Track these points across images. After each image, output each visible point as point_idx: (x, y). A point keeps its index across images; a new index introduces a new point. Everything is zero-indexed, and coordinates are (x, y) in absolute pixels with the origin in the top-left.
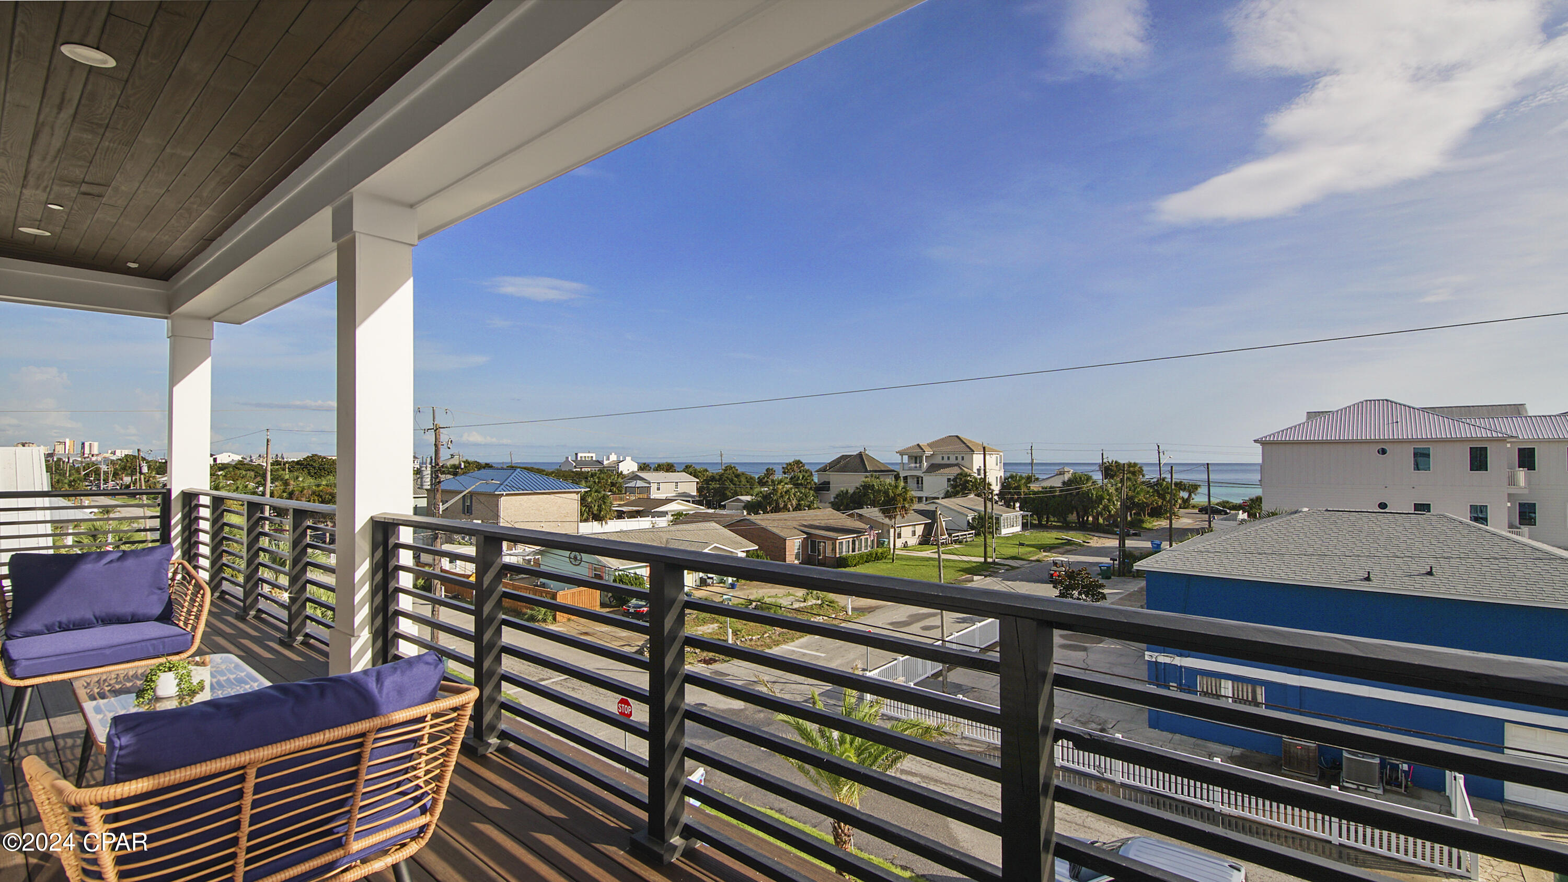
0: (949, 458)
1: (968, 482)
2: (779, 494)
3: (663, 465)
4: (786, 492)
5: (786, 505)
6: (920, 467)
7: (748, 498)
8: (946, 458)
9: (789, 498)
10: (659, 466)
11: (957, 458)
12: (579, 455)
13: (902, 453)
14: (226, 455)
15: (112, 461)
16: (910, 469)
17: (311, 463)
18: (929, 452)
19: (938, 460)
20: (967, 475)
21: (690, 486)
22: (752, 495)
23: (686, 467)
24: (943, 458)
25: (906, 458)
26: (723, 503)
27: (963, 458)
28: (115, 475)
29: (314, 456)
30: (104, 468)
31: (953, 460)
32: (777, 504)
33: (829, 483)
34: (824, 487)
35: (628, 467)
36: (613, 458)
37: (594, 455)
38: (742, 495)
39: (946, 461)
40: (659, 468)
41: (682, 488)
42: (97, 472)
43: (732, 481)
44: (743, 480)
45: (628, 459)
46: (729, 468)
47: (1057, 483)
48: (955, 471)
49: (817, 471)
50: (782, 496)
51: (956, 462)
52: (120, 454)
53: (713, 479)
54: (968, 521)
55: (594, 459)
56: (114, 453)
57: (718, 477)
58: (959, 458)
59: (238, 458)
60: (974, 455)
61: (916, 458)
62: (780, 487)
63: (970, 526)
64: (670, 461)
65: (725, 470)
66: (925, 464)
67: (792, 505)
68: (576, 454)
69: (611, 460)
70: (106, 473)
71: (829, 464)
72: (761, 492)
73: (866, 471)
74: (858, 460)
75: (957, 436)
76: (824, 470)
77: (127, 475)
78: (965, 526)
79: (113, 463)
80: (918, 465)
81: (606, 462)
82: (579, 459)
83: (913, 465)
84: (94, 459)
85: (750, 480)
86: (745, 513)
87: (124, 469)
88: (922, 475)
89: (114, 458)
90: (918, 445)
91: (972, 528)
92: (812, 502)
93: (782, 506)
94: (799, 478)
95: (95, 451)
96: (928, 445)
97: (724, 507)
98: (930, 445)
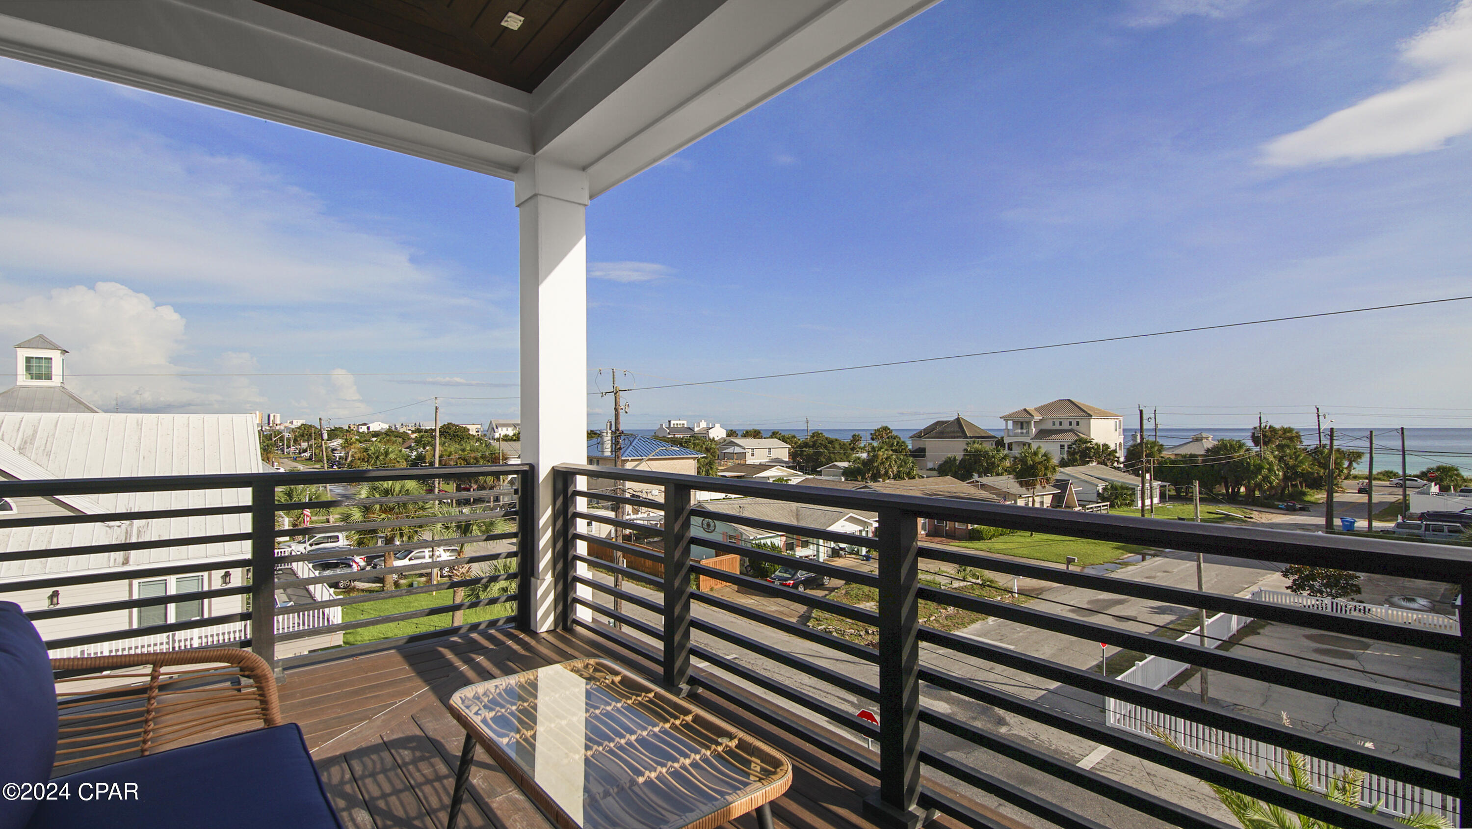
0: (1061, 424)
1: (1089, 449)
2: (879, 461)
3: (750, 431)
4: (886, 459)
5: (887, 472)
6: (1028, 432)
7: (845, 464)
8: (1057, 423)
9: (890, 465)
10: (747, 432)
11: (1070, 424)
12: (672, 422)
13: (1006, 419)
14: (376, 424)
15: (293, 429)
16: (1016, 435)
17: (447, 430)
18: (1038, 417)
19: (1048, 426)
20: (1086, 442)
21: (783, 452)
22: (849, 462)
23: (773, 433)
24: (1054, 424)
25: (1010, 423)
26: (819, 469)
27: (1078, 424)
28: (295, 441)
29: (449, 424)
30: (286, 435)
31: (1065, 426)
32: (879, 471)
33: (925, 449)
34: (919, 453)
35: (718, 433)
36: (703, 425)
37: (685, 422)
38: (836, 461)
39: (1057, 427)
40: (747, 434)
41: (775, 454)
42: (282, 439)
43: (826, 447)
44: (837, 446)
45: (717, 425)
46: (816, 434)
47: (1198, 450)
48: (1070, 438)
49: (911, 437)
50: (883, 463)
51: (1070, 427)
52: (297, 423)
53: (806, 445)
54: (1098, 491)
55: (686, 426)
56: (292, 423)
57: (811, 443)
58: (1074, 423)
59: (386, 426)
60: (1092, 420)
61: (1022, 423)
62: (880, 453)
63: (1101, 497)
64: (757, 428)
65: (813, 437)
66: (1034, 430)
67: (893, 472)
68: (670, 421)
69: (701, 427)
70: (289, 439)
71: (924, 429)
72: (859, 458)
73: (966, 437)
74: (956, 426)
75: (1069, 400)
76: (919, 435)
77: (304, 441)
78: (1094, 497)
79: (293, 431)
80: (1025, 431)
81: (696, 429)
82: (672, 426)
83: (1019, 431)
84: (278, 428)
85: (843, 446)
86: (843, 479)
87: (302, 436)
88: (1030, 441)
89: (293, 427)
90: (1025, 410)
91: (1104, 500)
92: (912, 469)
93: (883, 472)
94: (893, 444)
95: (278, 422)
96: (1035, 409)
97: (820, 473)
98: (1039, 410)
